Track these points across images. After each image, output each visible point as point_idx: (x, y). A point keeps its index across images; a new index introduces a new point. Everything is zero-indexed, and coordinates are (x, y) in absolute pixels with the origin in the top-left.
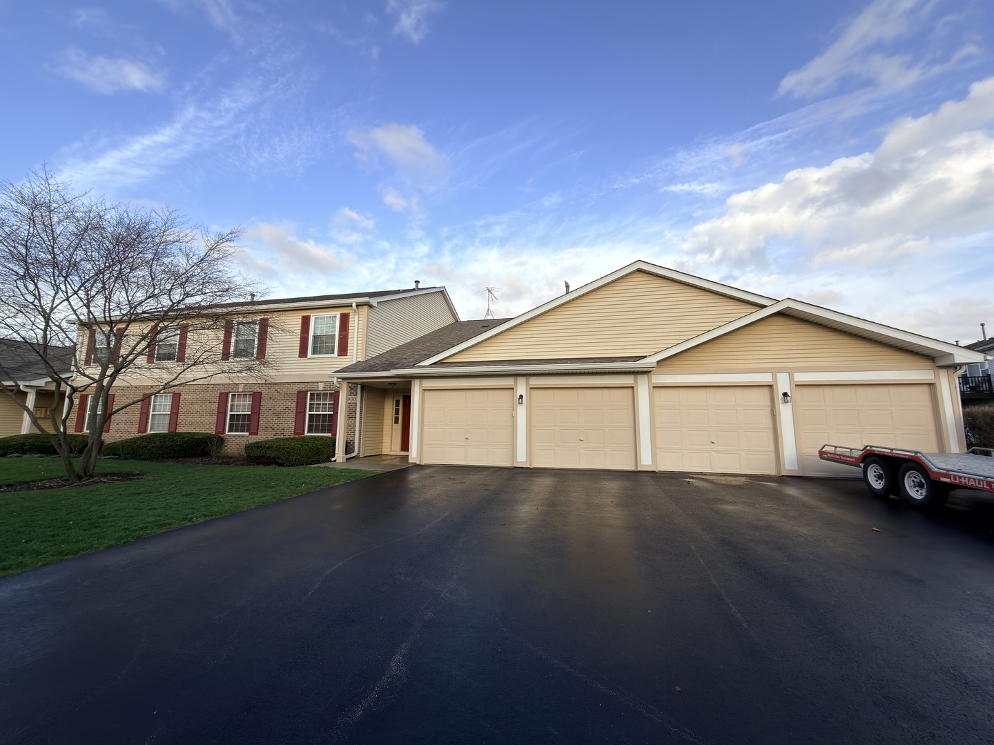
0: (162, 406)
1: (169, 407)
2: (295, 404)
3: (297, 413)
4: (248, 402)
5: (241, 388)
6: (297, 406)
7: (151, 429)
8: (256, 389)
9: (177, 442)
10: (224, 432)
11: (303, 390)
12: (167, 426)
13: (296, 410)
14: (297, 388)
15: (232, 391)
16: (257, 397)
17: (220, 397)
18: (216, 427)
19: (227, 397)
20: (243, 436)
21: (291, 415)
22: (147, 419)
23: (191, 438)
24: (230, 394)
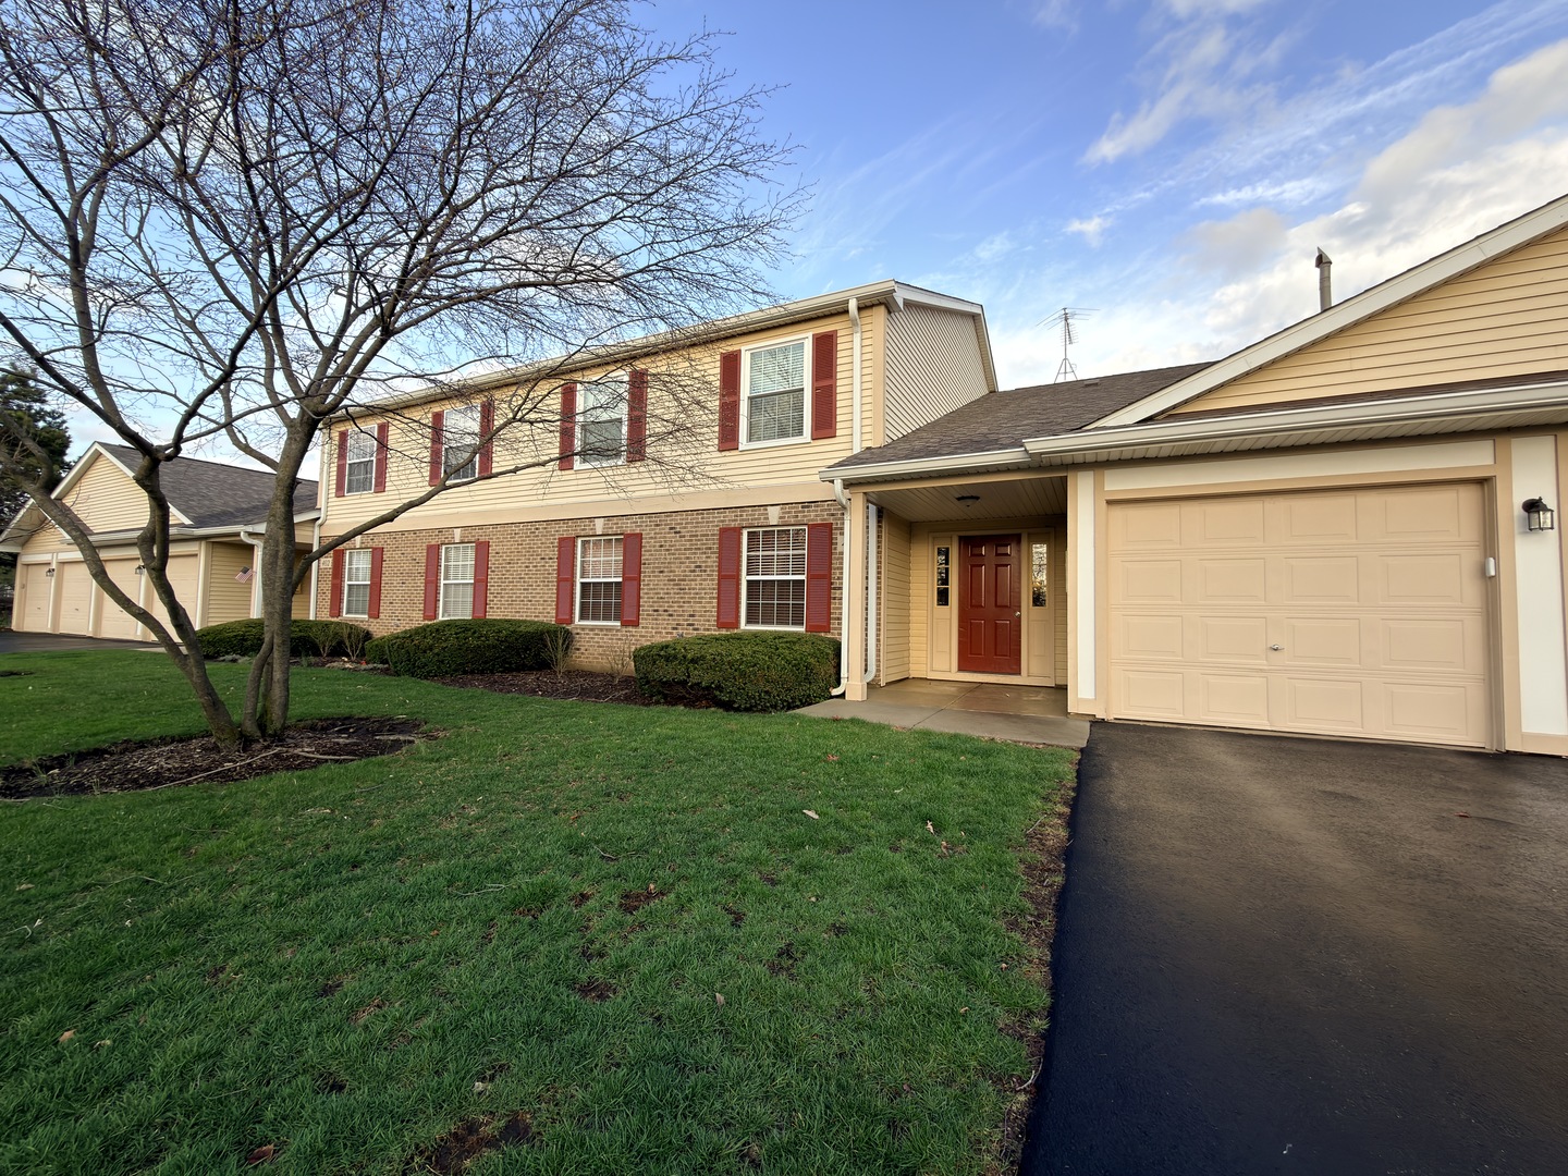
0: (459, 568)
1: (470, 572)
2: (714, 557)
3: (721, 578)
4: (615, 556)
5: (599, 526)
6: (720, 562)
7: (445, 611)
8: (629, 527)
9: (487, 638)
10: (571, 621)
11: (733, 524)
12: (469, 607)
13: (719, 571)
14: (717, 518)
15: (583, 533)
16: (631, 545)
17: (560, 547)
18: (557, 609)
19: (574, 546)
20: (609, 629)
21: (709, 584)
22: (437, 593)
23: (513, 632)
24: (579, 541)
